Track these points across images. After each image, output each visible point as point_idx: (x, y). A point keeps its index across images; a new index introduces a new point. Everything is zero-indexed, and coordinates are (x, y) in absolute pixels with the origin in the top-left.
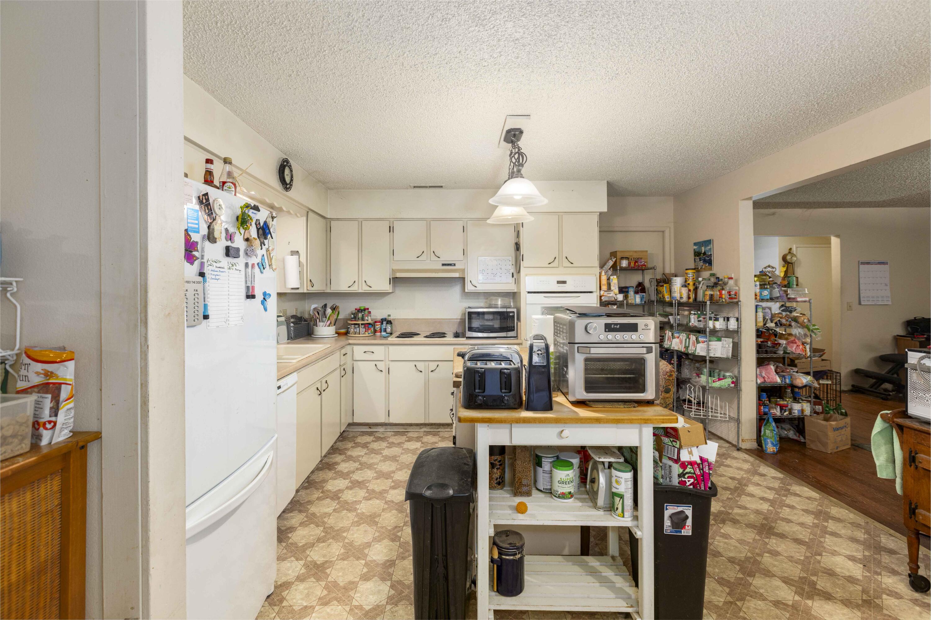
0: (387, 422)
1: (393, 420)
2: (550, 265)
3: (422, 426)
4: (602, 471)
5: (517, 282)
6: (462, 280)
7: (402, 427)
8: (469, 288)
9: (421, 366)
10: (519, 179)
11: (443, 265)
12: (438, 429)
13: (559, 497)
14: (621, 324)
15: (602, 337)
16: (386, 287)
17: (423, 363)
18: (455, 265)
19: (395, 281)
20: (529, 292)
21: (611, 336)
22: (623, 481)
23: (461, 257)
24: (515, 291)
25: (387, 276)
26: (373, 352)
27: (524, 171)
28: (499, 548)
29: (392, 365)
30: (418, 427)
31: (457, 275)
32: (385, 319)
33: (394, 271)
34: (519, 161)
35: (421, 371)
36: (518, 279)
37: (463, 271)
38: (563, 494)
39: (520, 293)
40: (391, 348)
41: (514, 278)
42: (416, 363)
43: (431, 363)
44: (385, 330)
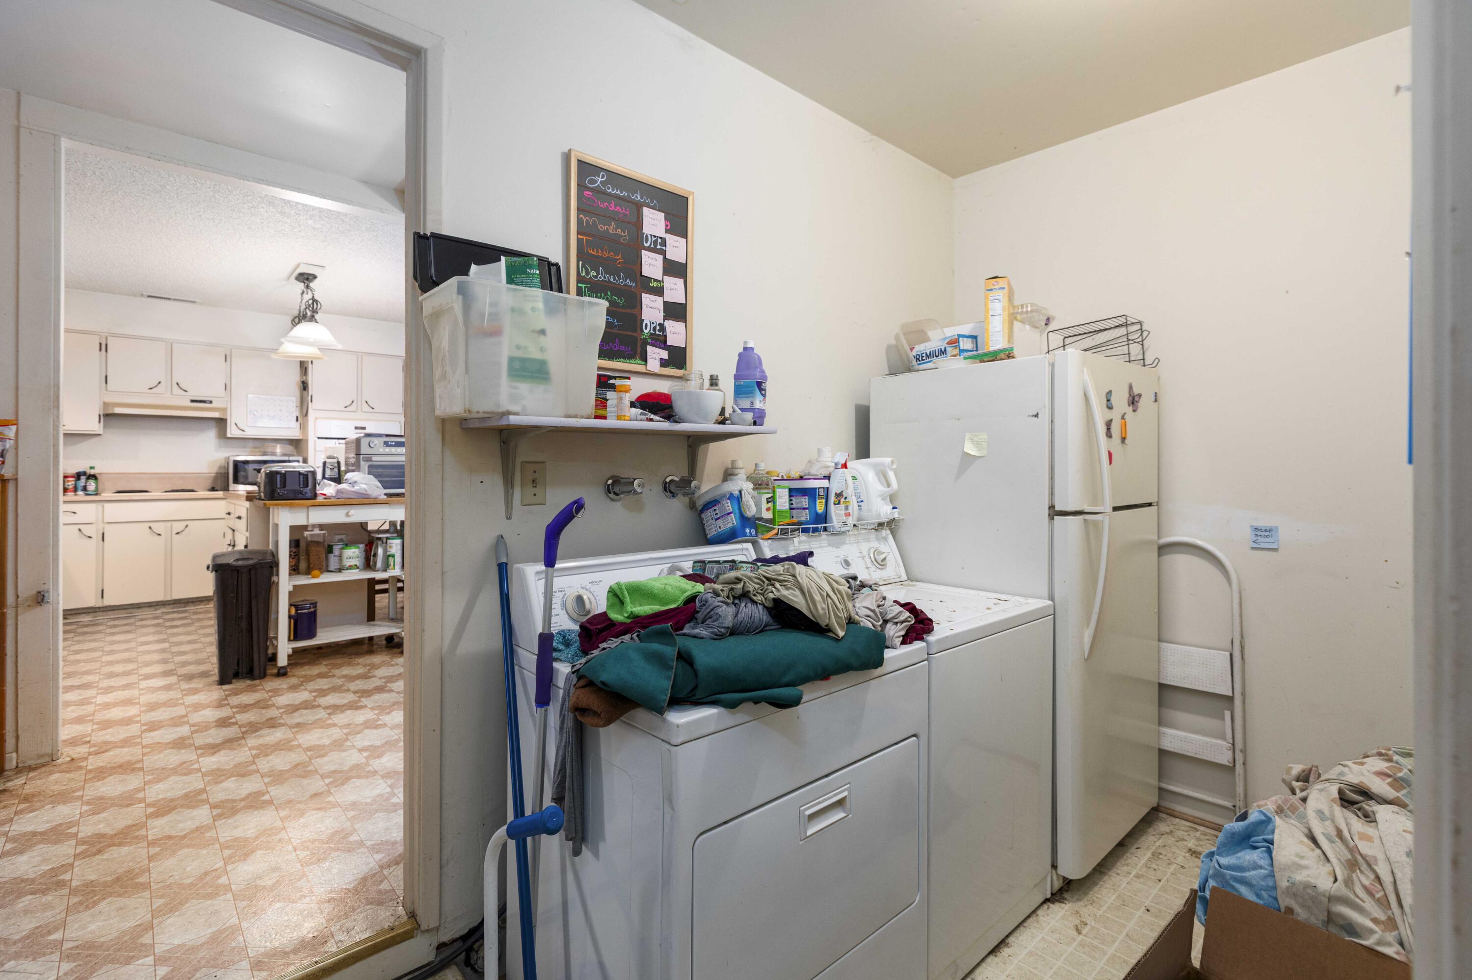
0: (99, 604)
1: (108, 601)
2: (346, 409)
3: (157, 607)
4: (381, 546)
5: (303, 427)
6: (221, 423)
7: (124, 611)
8: (232, 432)
9: (157, 527)
10: (313, 324)
11: (193, 401)
12: (185, 607)
13: (347, 569)
14: (396, 442)
15: (381, 450)
16: (93, 425)
17: (163, 524)
18: (211, 402)
19: (109, 417)
20: (319, 438)
21: (387, 450)
22: (394, 545)
23: (221, 391)
24: (300, 438)
25: (96, 410)
26: (74, 513)
27: (317, 316)
28: (295, 606)
29: (109, 530)
30: (152, 609)
31: (216, 415)
32: (84, 473)
33: (106, 405)
34: (313, 308)
35: (159, 535)
36: (304, 424)
37: (224, 410)
38: (350, 566)
39: (307, 441)
40: (107, 505)
41: (298, 423)
42: (152, 525)
43: (175, 524)
44: (85, 489)
